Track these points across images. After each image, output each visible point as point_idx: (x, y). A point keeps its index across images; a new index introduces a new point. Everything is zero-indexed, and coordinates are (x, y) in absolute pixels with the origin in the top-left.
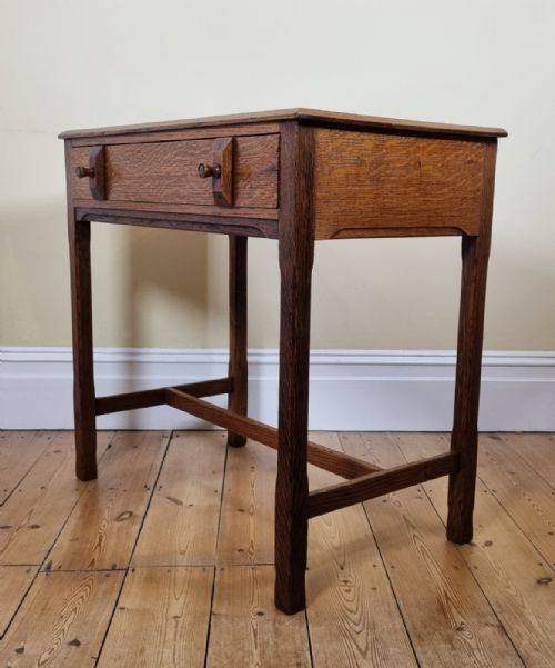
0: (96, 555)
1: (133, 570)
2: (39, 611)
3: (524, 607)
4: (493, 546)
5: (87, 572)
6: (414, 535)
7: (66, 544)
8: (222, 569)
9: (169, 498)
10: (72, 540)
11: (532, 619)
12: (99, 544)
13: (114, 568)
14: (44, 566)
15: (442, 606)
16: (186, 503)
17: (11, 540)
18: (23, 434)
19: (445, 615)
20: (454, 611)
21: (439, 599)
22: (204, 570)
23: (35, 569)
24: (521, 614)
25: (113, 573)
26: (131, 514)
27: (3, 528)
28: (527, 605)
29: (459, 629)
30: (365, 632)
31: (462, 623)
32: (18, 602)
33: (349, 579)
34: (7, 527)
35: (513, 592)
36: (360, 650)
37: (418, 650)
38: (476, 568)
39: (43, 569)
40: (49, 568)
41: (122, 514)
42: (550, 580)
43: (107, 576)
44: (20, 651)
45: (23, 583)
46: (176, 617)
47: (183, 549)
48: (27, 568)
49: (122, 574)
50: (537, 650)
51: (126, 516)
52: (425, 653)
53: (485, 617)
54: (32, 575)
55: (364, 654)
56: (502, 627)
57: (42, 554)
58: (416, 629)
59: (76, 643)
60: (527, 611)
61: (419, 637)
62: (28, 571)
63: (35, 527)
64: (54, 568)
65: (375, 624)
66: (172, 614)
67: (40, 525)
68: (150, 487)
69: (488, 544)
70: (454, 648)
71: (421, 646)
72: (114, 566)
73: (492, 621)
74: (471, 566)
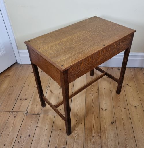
0: (35, 110)
1: (41, 115)
2: (24, 126)
3: (106, 131)
5: (34, 114)
7: (31, 105)
8: (56, 115)
9: (50, 91)
11: (107, 134)
12: (36, 106)
13: (38, 114)
14: (26, 112)
15: (92, 129)
16: (53, 93)
17: (22, 103)
19: (92, 132)
20: (94, 131)
21: (92, 127)
22: (53, 115)
24: (105, 133)
28: (107, 130)
29: (93, 137)
30: (76, 137)
31: (94, 135)
32: (21, 123)
33: (78, 120)
35: (105, 126)
36: (75, 141)
37: (85, 142)
38: (101, 118)
39: (26, 113)
40: (27, 113)
42: (114, 122)
43: (37, 116)
44: (21, 137)
46: (46, 130)
49: (39, 116)
50: (105, 144)
52: (85, 143)
53: (99, 133)
54: (24, 115)
55: (75, 143)
56: (100, 137)
57: (27, 108)
58: (85, 136)
59: (29, 136)
60: (107, 132)
61: (86, 138)
62: (24, 114)
63: (26, 99)
64: (28, 113)
65: (79, 134)
66: (46, 129)
67: (27, 99)
68: (48, 87)
69: (106, 110)
70: (91, 142)
71: (85, 141)
72: (38, 113)
73: (99, 135)
74: (100, 117)
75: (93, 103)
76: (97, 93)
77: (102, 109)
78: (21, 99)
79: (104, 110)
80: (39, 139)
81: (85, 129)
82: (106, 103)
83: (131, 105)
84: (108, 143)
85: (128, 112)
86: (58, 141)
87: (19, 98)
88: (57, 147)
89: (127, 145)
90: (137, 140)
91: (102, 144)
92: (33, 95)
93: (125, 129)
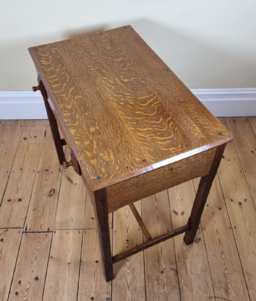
0: (42, 222)
1: (55, 232)
2: (24, 258)
3: (187, 259)
5: (39, 232)
7: (32, 212)
8: (86, 232)
9: (68, 178)
10: (34, 210)
11: (188, 266)
12: (43, 214)
13: (48, 231)
15: (159, 257)
16: (74, 183)
17: (12, 210)
18: (11, 123)
19: (159, 262)
20: (162, 260)
21: (158, 252)
22: (79, 232)
23: (21, 231)
24: (185, 263)
25: (48, 233)
26: (54, 191)
28: (188, 257)
29: (162, 272)
30: (130, 274)
31: (164, 268)
32: (17, 252)
33: (129, 239)
35: (185, 248)
36: (127, 284)
37: (147, 284)
39: (24, 231)
40: (26, 229)
42: (200, 240)
43: (46, 235)
44: (20, 282)
45: (18, 240)
46: (69, 264)
48: (19, 230)
49: (51, 234)
50: (186, 285)
51: (52, 193)
52: (149, 287)
53: (172, 264)
54: (21, 234)
55: (129, 287)
56: (177, 271)
57: (24, 220)
58: (147, 272)
59: (37, 279)
60: (187, 261)
61: (148, 277)
62: (19, 232)
63: (20, 200)
64: (28, 230)
65: (134, 269)
66: (68, 262)
67: (22, 198)
68: (61, 169)
69: (183, 213)
70: (159, 284)
71: (148, 282)
72: (49, 229)
73: (175, 268)
75: (157, 201)
77: (176, 213)
78: (9, 200)
79: (180, 214)
80: (58, 284)
81: (146, 256)
82: (182, 200)
83: (232, 200)
84: (191, 283)
85: (226, 216)
86: (94, 286)
87: (6, 198)
88: (94, 297)
89: (229, 286)
90: (248, 273)
91: (180, 285)
92: (34, 191)
93: (222, 253)
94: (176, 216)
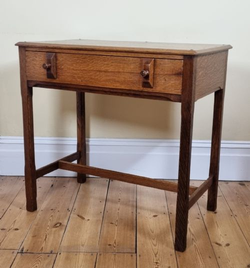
0: (43, 245)
1: (60, 254)
4: (230, 246)
5: (39, 253)
6: (193, 239)
8: (100, 255)
9: (78, 216)
10: (33, 237)
12: (45, 239)
14: (20, 250)
16: (86, 218)
17: (5, 236)
18: (12, 178)
22: (92, 255)
23: (16, 252)
25: (51, 254)
26: (61, 224)
27: (2, 230)
33: (159, 261)
34: (4, 229)
38: (219, 257)
39: (19, 252)
40: (22, 250)
41: (56, 224)
43: (48, 256)
45: (11, 258)
47: (83, 243)
49: (55, 255)
51: (58, 225)
54: (15, 255)
62: (13, 252)
63: (17, 229)
64: (24, 251)
67: (19, 228)
68: (70, 209)
69: (228, 245)
72: (52, 251)
74: (217, 256)
76: (198, 218)
77: (220, 245)
79: (224, 244)
82: (225, 235)
94: (220, 247)
